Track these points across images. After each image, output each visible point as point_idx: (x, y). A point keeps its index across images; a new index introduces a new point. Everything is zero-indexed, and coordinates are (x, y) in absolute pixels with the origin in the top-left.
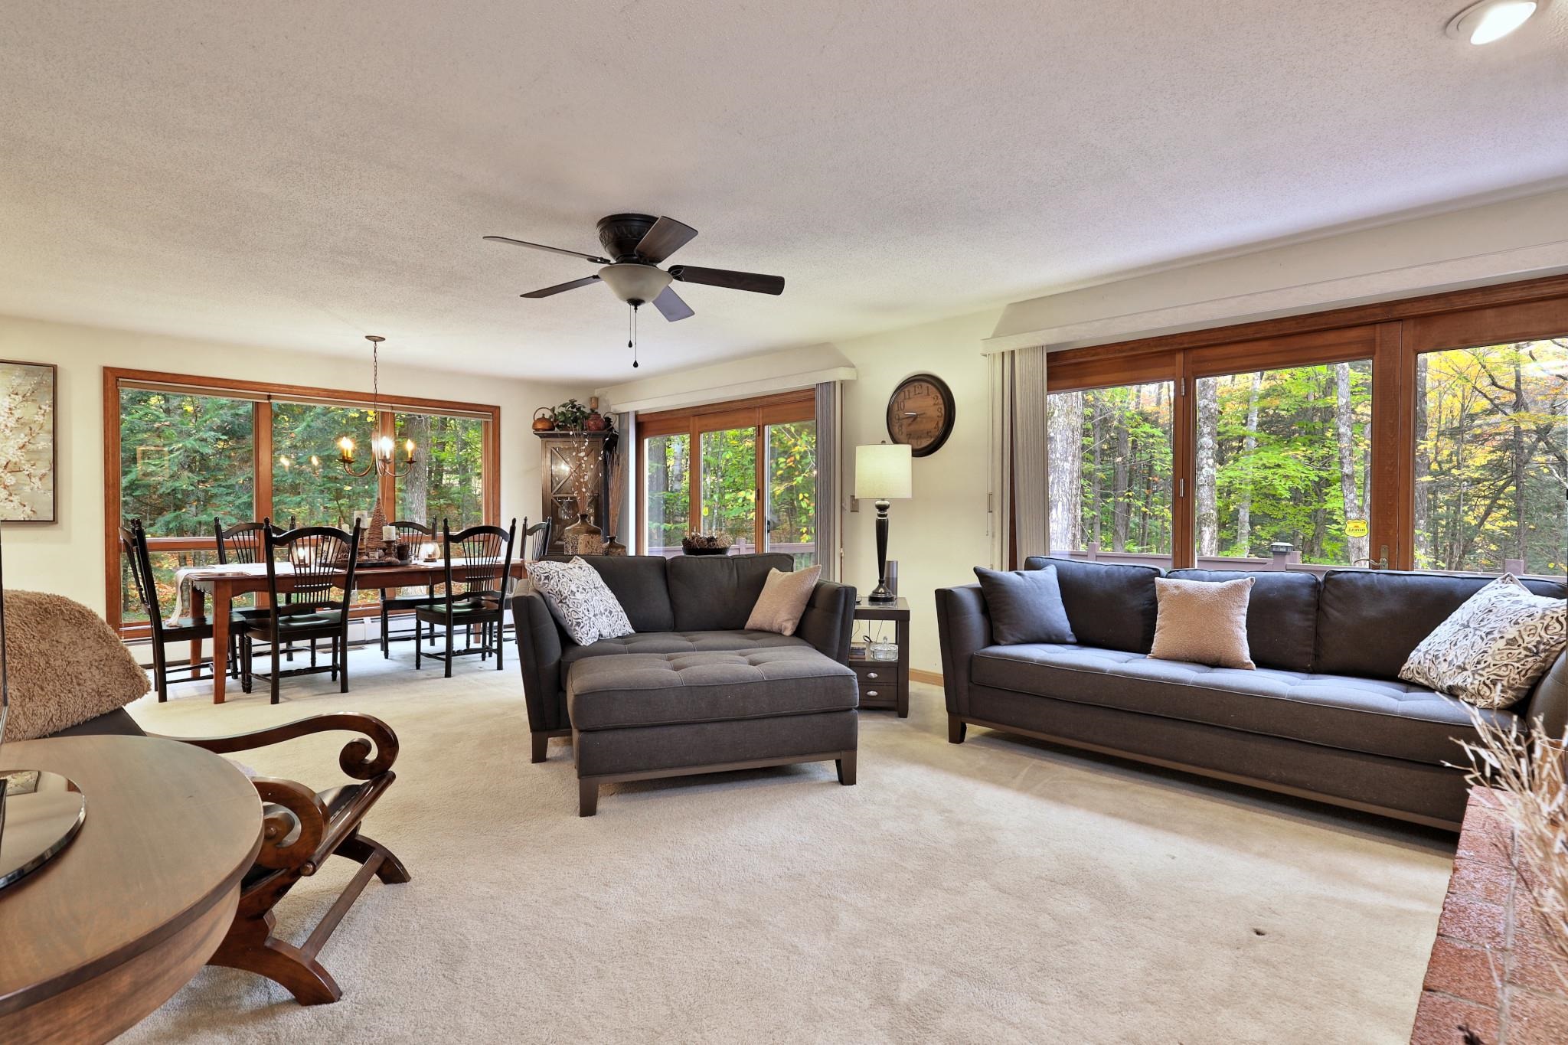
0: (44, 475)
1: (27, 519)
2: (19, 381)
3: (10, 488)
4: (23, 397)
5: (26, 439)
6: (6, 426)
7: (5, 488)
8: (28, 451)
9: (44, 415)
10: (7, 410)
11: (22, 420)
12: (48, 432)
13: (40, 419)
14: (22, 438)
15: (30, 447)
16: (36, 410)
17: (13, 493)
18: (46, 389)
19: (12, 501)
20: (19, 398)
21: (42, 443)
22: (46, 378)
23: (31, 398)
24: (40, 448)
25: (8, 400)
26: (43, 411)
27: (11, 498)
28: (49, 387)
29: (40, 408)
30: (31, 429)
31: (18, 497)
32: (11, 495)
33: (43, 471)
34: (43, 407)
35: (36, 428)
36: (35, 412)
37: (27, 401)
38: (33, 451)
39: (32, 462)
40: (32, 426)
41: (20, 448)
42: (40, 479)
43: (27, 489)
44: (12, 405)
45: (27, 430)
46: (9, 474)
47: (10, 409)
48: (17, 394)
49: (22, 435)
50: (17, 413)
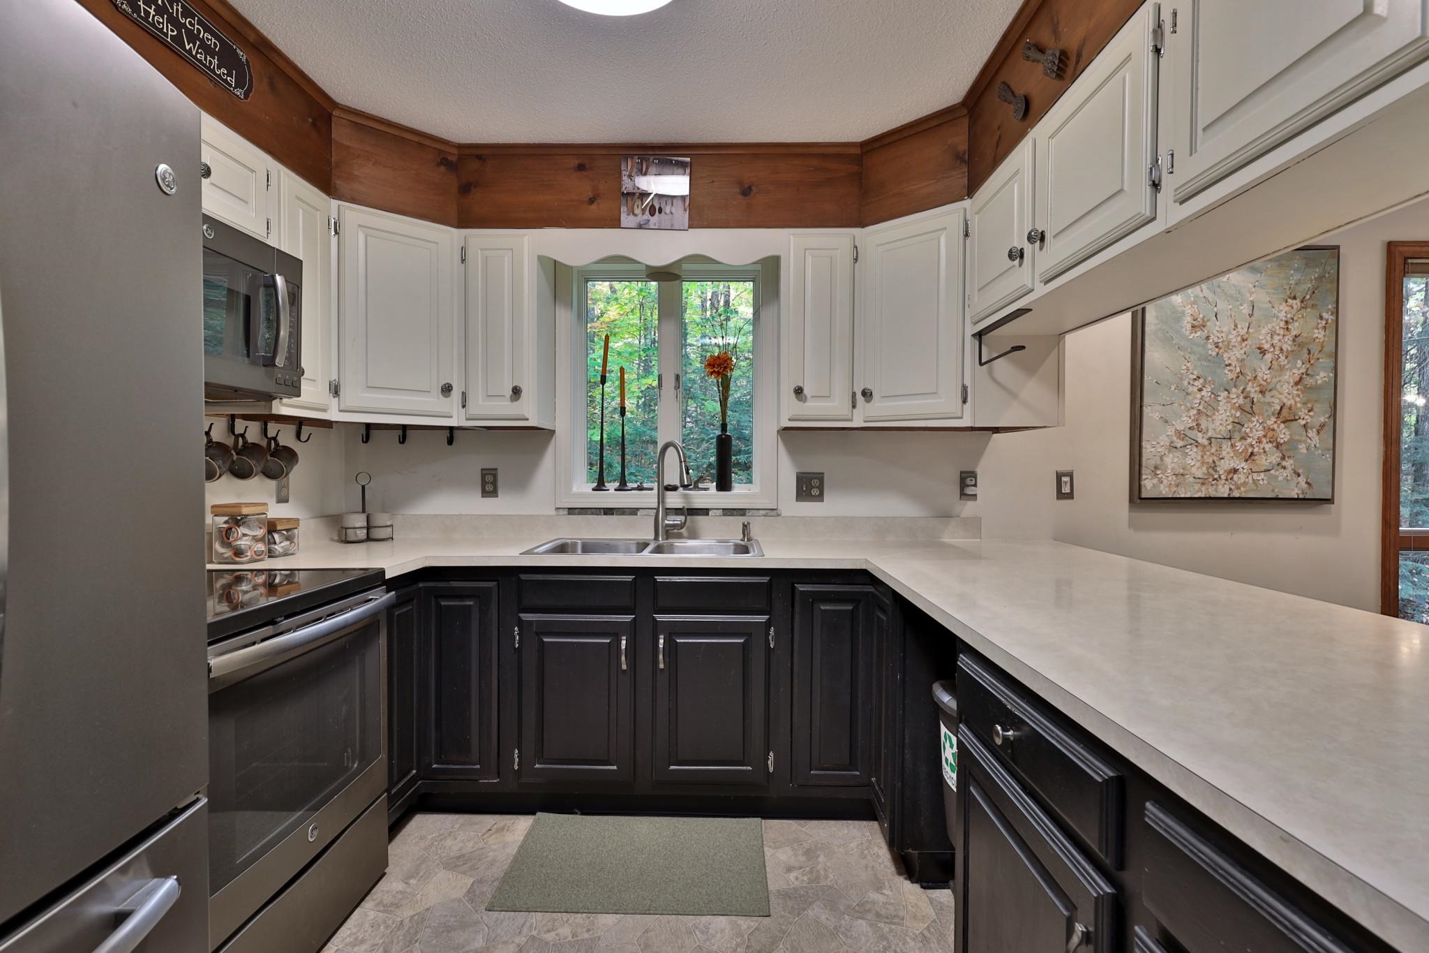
0: (1322, 426)
1: (1301, 496)
2: (1297, 277)
3: (1284, 447)
4: (1302, 302)
5: (1303, 370)
6: (1281, 349)
7: (1277, 447)
8: (1305, 386)
9: (1325, 328)
10: (1282, 324)
11: (1299, 340)
12: (1329, 356)
13: (1319, 334)
14: (1299, 368)
15: (1309, 381)
16: (1313, 321)
17: (1287, 454)
18: (1329, 286)
19: (1284, 468)
20: (1296, 304)
21: (1322, 374)
22: (1328, 268)
23: (1311, 303)
24: (1319, 382)
25: (1284, 307)
26: (1324, 322)
27: (1284, 463)
28: (1332, 282)
29: (1321, 318)
30: (1309, 353)
31: (1291, 461)
32: (1283, 458)
33: (1322, 419)
34: (1325, 315)
35: (1315, 349)
36: (1314, 324)
37: (1306, 308)
38: (1311, 388)
39: (1309, 406)
40: (1310, 347)
41: (1297, 384)
42: (1318, 432)
43: (1302, 448)
44: (1289, 316)
45: (1306, 356)
46: (1282, 426)
47: (1287, 322)
48: (1295, 298)
49: (1299, 362)
50: (1295, 328)
